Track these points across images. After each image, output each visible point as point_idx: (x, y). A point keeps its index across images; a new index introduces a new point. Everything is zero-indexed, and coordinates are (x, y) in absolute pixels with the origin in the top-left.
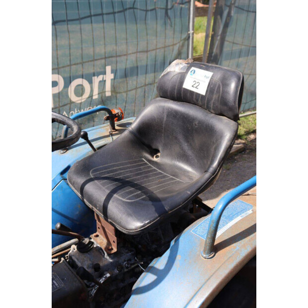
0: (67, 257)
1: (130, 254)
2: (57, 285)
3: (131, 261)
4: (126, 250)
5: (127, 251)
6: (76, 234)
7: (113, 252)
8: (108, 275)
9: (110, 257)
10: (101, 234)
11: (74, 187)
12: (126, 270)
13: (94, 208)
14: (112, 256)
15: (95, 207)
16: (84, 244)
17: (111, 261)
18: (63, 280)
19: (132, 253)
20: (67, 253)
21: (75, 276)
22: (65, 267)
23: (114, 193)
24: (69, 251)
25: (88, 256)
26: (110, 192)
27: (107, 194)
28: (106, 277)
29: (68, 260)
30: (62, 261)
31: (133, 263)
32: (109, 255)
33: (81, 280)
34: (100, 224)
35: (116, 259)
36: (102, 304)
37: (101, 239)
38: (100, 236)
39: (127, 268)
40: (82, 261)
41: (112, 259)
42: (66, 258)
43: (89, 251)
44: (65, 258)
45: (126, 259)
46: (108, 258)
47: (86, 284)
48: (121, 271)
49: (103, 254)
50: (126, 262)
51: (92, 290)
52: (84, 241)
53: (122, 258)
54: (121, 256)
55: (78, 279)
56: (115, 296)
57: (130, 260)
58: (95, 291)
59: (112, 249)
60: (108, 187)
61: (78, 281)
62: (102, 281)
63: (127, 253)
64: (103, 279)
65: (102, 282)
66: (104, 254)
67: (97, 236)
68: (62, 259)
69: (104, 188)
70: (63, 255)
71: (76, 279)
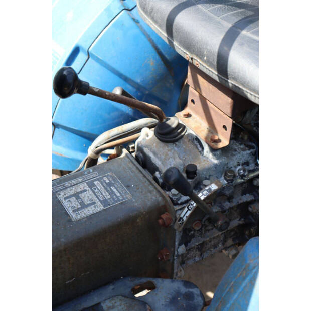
0: (133, 148)
1: (249, 152)
2: (118, 194)
3: (248, 165)
4: (241, 144)
5: (242, 147)
6: (156, 107)
7: (221, 145)
8: (214, 187)
9: (214, 155)
10: (197, 113)
11: (153, 18)
12: (240, 180)
13: (195, 57)
14: (218, 153)
15: (197, 55)
16: (169, 126)
17: (216, 161)
18: (128, 186)
19: (252, 150)
20: (134, 141)
21: (150, 182)
22: (131, 165)
23: (243, 29)
24: (137, 138)
25: (176, 149)
26: (233, 26)
27: (226, 30)
28: (210, 189)
29: (134, 154)
30: (123, 155)
31: (251, 168)
32: (213, 150)
33: (162, 191)
34: (197, 94)
35: (224, 160)
36: (192, 232)
37: (196, 122)
38: (193, 115)
39: (242, 176)
40: (163, 157)
41: (217, 159)
42: (131, 150)
43: (177, 141)
44: (128, 149)
45: (241, 162)
46: (210, 156)
47: (171, 199)
48: (232, 181)
49: (200, 149)
50: (240, 167)
51: (182, 209)
52: (168, 122)
53: (234, 158)
54: (233, 155)
55: (155, 188)
56: (220, 223)
57: (247, 163)
58: (189, 212)
59: (219, 141)
60: (227, 16)
61: (155, 192)
62: (202, 196)
63: (243, 150)
64: (205, 192)
65: (202, 198)
66: (203, 148)
67: (188, 116)
68: (125, 151)
69: (218, 19)
70: (125, 145)
71: (151, 188)
